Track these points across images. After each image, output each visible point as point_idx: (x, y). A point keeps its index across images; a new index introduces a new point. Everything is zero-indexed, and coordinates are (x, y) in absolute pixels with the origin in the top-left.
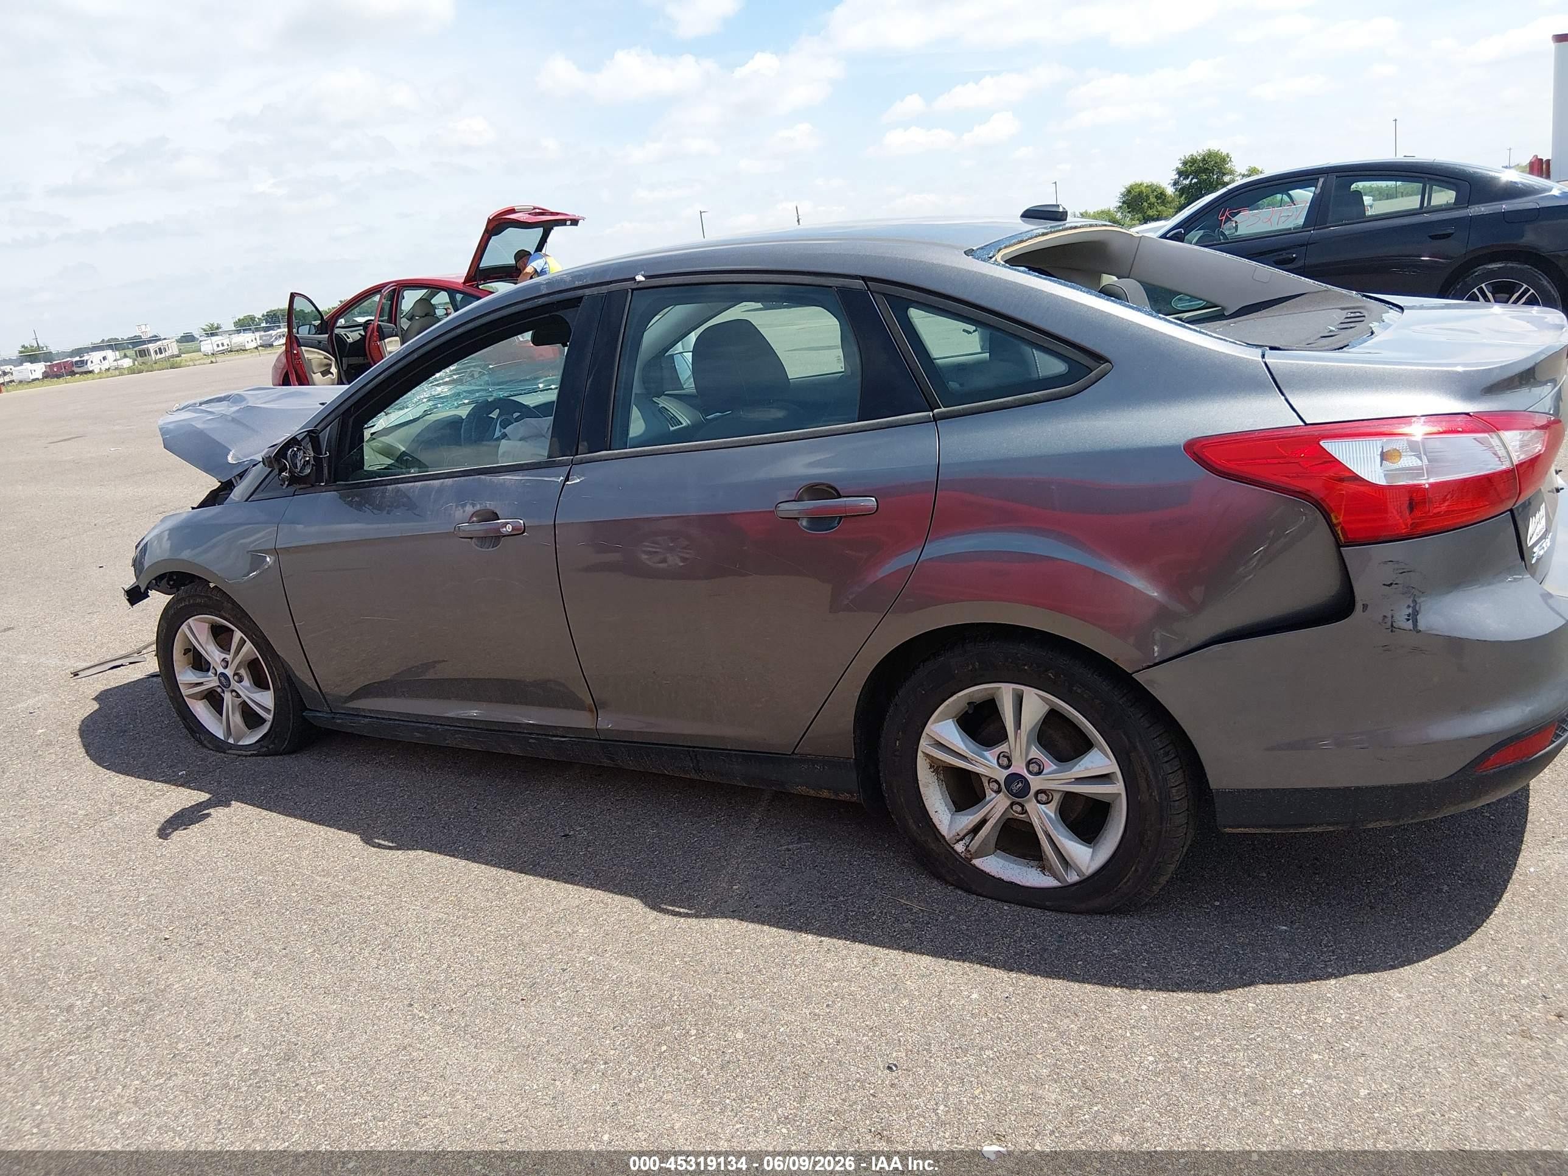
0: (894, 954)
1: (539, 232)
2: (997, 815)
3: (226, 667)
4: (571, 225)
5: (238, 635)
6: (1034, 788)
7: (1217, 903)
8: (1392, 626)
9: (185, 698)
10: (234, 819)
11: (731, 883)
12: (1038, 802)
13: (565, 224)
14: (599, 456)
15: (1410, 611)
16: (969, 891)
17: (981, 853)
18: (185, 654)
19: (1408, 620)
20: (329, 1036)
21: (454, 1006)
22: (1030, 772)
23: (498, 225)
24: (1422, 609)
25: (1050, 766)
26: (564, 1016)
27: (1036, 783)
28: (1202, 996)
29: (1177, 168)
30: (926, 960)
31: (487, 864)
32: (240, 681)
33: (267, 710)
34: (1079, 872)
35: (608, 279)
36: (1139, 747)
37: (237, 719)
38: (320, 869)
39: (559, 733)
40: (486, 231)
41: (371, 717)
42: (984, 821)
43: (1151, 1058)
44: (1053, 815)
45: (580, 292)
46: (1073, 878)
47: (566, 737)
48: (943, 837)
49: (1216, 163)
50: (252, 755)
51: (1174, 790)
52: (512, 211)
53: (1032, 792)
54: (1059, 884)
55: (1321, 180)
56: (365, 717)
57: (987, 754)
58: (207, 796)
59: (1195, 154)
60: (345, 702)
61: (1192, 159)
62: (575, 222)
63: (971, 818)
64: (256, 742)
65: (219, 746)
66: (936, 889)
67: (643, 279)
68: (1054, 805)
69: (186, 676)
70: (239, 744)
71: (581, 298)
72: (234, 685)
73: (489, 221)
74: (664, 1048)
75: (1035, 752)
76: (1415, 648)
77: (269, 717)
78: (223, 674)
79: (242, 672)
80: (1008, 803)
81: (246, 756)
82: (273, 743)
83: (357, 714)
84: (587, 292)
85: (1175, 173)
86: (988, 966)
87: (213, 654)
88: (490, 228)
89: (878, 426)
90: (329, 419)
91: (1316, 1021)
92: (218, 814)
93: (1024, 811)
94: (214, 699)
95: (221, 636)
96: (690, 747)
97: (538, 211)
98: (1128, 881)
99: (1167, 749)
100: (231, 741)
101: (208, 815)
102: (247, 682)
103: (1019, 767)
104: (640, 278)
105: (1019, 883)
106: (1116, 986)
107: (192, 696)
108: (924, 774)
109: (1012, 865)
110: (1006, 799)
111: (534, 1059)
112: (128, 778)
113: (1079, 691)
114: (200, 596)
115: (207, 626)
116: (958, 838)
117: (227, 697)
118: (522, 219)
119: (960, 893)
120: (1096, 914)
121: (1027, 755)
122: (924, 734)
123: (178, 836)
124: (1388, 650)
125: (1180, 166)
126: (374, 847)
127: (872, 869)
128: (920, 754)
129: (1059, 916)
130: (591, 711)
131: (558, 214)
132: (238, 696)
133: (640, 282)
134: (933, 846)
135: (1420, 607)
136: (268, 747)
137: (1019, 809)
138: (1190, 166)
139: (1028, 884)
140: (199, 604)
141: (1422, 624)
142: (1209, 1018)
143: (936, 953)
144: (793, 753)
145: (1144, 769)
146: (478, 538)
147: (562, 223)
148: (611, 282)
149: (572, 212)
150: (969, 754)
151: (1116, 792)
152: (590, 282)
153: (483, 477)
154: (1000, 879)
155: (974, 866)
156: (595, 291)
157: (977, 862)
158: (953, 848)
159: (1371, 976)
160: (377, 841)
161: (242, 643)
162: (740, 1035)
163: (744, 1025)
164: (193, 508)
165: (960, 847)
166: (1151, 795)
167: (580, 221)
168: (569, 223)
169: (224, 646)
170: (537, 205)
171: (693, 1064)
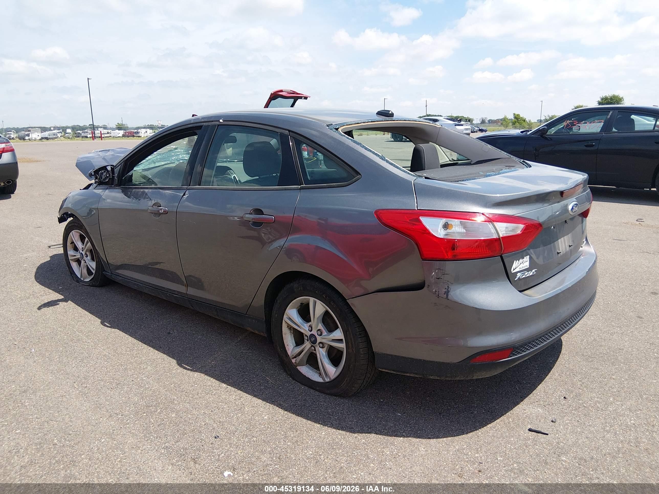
0: (249, 397)
1: (292, 100)
2: (306, 350)
3: (83, 251)
4: (304, 99)
5: (87, 239)
6: (318, 341)
7: (382, 400)
8: (438, 295)
9: (70, 261)
10: (65, 307)
11: (212, 361)
12: (320, 347)
13: (301, 99)
14: (196, 187)
15: (446, 290)
16: (294, 379)
17: (301, 364)
18: (71, 244)
19: (445, 294)
20: (42, 387)
21: (88, 385)
22: (318, 334)
23: (275, 96)
24: (451, 290)
25: (325, 333)
26: (120, 397)
27: (319, 339)
28: (348, 433)
29: (598, 101)
30: (260, 401)
31: (135, 338)
32: (87, 256)
33: (93, 269)
34: (330, 378)
35: (212, 120)
36: (350, 330)
37: (85, 271)
38: (80, 329)
39: (176, 293)
40: (270, 98)
41: (123, 277)
42: (302, 351)
43: (311, 452)
44: (324, 354)
45: (202, 124)
46: (327, 380)
47: (178, 295)
48: (289, 355)
49: (617, 100)
50: (87, 285)
51: (361, 350)
52: (281, 91)
53: (318, 342)
54: (323, 381)
55: (611, 112)
56: (121, 277)
57: (305, 325)
58: (63, 297)
59: (607, 95)
60: (116, 270)
61: (606, 97)
62: (306, 98)
63: (298, 349)
64: (90, 281)
65: (78, 280)
66: (283, 376)
67: (222, 121)
68: (325, 349)
69: (71, 252)
70: (85, 280)
71: (202, 126)
72: (85, 258)
73: (271, 94)
74: (145, 414)
75: (321, 326)
76: (447, 306)
77: (94, 272)
78: (81, 253)
79: (88, 253)
80: (310, 346)
81: (85, 285)
82: (94, 282)
83: (118, 275)
84: (205, 124)
85: (597, 103)
86: (279, 407)
87: (79, 245)
88: (271, 97)
89: (282, 189)
90: (121, 162)
91: (383, 452)
92: (62, 304)
93: (315, 350)
94: (78, 261)
95: (82, 239)
96: (215, 306)
97: (291, 92)
98: (344, 384)
99: (361, 333)
100: (82, 279)
101: (59, 304)
102: (89, 258)
103: (314, 332)
104: (221, 121)
105: (311, 378)
106: (319, 424)
107: (72, 260)
108: (285, 329)
109: (311, 371)
110: (309, 344)
111: (100, 409)
112: (42, 286)
113: (332, 304)
114: (76, 223)
115: (79, 234)
116: (293, 357)
117: (83, 262)
118: (284, 95)
119: (291, 379)
120: (334, 396)
121: (317, 328)
122: (285, 313)
123: (45, 310)
124: (436, 305)
125: (600, 100)
126: (103, 325)
127: (266, 364)
128: (283, 321)
129: (320, 394)
130: (186, 286)
131: (300, 94)
132: (86, 262)
133: (221, 122)
134: (285, 359)
135: (450, 289)
136: (92, 284)
137: (313, 348)
138: (604, 101)
139: (314, 380)
140: (76, 226)
141: (450, 297)
142: (344, 442)
143: (264, 400)
144: (246, 314)
145: (351, 339)
146: (154, 213)
147: (301, 98)
148: (213, 121)
149: (305, 94)
150: (299, 324)
151: (342, 347)
152: (206, 120)
153: (160, 190)
154: (305, 376)
155: (297, 369)
156: (207, 124)
157: (299, 368)
158: (291, 361)
159: (418, 440)
160: (105, 323)
161: (87, 243)
162: (174, 415)
163: (177, 412)
164: (80, 189)
165: (293, 361)
166: (352, 350)
167: (308, 98)
168: (303, 98)
169: (83, 242)
170: (292, 90)
171: (150, 422)
